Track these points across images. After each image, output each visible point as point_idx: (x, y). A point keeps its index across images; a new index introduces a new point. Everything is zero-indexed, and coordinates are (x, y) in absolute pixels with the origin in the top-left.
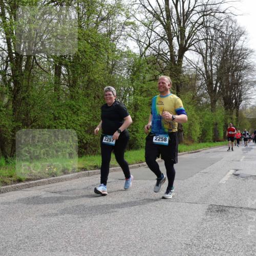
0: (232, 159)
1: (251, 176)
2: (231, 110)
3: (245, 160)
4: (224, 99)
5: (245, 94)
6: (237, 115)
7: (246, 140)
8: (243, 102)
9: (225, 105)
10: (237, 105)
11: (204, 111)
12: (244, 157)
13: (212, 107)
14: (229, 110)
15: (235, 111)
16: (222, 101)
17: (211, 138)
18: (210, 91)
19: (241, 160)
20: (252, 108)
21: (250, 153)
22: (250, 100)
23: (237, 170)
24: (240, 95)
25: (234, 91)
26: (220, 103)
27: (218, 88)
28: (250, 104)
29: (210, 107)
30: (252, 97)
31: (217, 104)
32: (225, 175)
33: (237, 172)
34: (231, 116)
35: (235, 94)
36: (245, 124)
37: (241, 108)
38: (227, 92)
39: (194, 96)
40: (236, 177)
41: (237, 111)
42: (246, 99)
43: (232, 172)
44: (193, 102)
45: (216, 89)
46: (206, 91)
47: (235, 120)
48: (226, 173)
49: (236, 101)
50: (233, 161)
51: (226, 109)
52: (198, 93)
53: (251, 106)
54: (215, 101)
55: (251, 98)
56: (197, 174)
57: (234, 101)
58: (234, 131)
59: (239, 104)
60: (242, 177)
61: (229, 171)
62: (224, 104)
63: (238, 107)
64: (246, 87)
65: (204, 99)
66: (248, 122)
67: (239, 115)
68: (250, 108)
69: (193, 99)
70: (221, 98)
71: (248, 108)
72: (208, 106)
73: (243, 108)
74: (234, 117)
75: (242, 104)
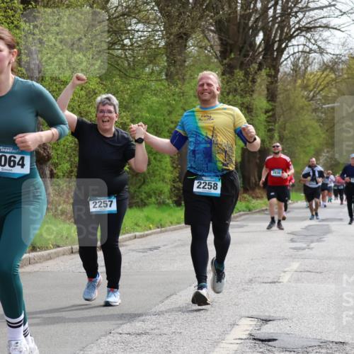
0: (248, 276)
1: (323, 344)
2: (247, 74)
3: (298, 280)
4: (221, 28)
5: (306, 9)
6: (272, 96)
8: (297, 44)
9: (224, 54)
10: (272, 55)
11: (137, 77)
12: (295, 265)
13: (172, 62)
14: (239, 74)
15: (262, 78)
16: (214, 37)
17: (166, 188)
19: (285, 278)
21: (318, 249)
22: (326, 34)
23: (266, 321)
24: (286, 14)
28: (321, 51)
29: (163, 61)
30: (334, 22)
31: (192, 48)
33: (268, 330)
34: (246, 100)
35: (265, 9)
36: (304, 132)
37: (286, 66)
40: (263, 347)
41: (273, 77)
42: (308, 29)
43: (246, 327)
47: (263, 117)
48: (225, 333)
49: (267, 39)
50: (251, 281)
51: (229, 70)
53: (327, 58)
54: (183, 37)
55: (327, 27)
57: (260, 38)
59: (281, 51)
60: (286, 350)
61: (234, 325)
62: (218, 48)
63: (275, 64)
65: (140, 26)
66: (316, 124)
67: (280, 98)
68: (325, 67)
70: (209, 23)
71: (316, 67)
72: (152, 59)
73: (295, 65)
74: (261, 102)
75: (290, 50)
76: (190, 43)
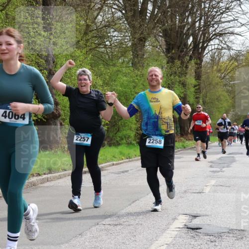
0: (184, 189)
1: (231, 231)
2: (182, 63)
3: (215, 191)
4: (166, 34)
5: (220, 22)
6: (198, 77)
7: (222, 137)
9: (168, 50)
10: (198, 51)
11: (114, 65)
12: (213, 182)
13: (136, 56)
14: (178, 63)
15: (192, 66)
16: (162, 40)
17: (132, 134)
18: (130, 14)
19: (207, 190)
20: (235, 58)
21: (227, 171)
22: (232, 38)
23: (195, 217)
24: (207, 25)
25: (192, 13)
26: (154, 45)
27: (150, 7)
28: (229, 48)
29: (130, 55)
30: (237, 30)
31: (148, 47)
32: (164, 230)
33: (196, 222)
34: (183, 79)
35: (194, 22)
36: (218, 99)
37: (207, 58)
38: (173, 16)
39: (88, 26)
40: (193, 233)
41: (199, 65)
42: (221, 35)
43: (182, 220)
44: (87, 40)
45: (147, 9)
46: (119, 14)
47: (193, 89)
48: (169, 224)
49: (195, 41)
50: (185, 192)
51: (171, 60)
52: (100, 18)
53: (232, 52)
54: (142, 40)
55: (232, 33)
56: (94, 228)
58: (205, 119)
59: (204, 48)
60: (208, 235)
61: (174, 219)
62: (164, 47)
63: (200, 57)
64: (221, 4)
65: (116, 34)
66: (226, 94)
67: (203, 77)
68: (231, 58)
69: (86, 33)
70: (159, 31)
71: (225, 58)
72: (124, 54)
73: (213, 57)
74: (191, 80)
75: (210, 48)
76: (147, 44)
